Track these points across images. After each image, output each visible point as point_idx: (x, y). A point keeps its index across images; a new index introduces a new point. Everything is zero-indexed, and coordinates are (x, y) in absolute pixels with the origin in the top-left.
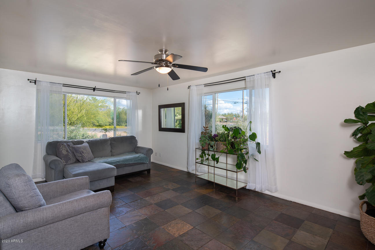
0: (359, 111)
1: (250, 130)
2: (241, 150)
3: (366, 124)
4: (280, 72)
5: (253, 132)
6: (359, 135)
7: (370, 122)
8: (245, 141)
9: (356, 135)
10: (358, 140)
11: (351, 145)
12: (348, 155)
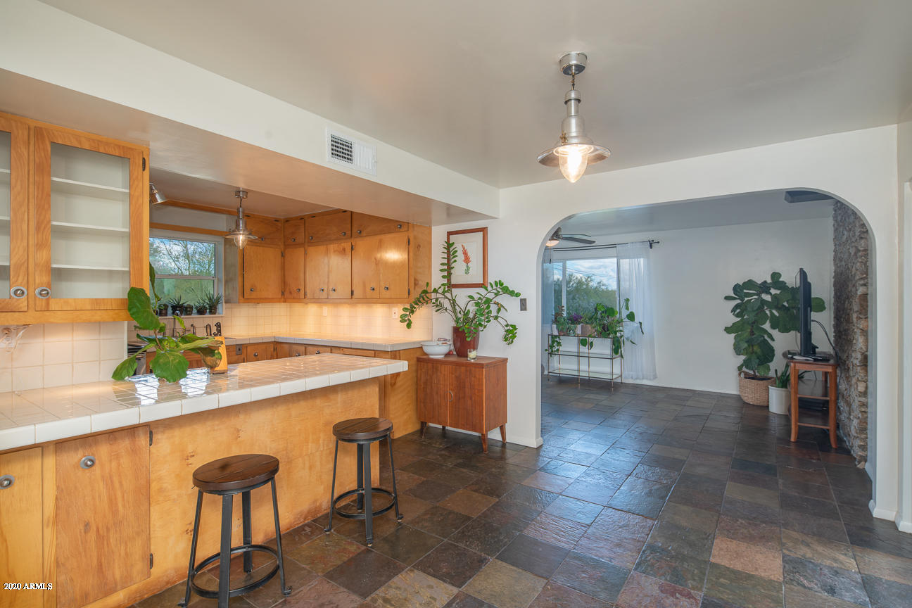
0: (737, 289)
1: (627, 308)
2: (616, 333)
3: (742, 300)
4: (658, 242)
5: (630, 311)
6: (738, 311)
7: (746, 299)
8: (620, 322)
9: (735, 312)
10: (737, 316)
11: (732, 319)
12: (728, 330)
